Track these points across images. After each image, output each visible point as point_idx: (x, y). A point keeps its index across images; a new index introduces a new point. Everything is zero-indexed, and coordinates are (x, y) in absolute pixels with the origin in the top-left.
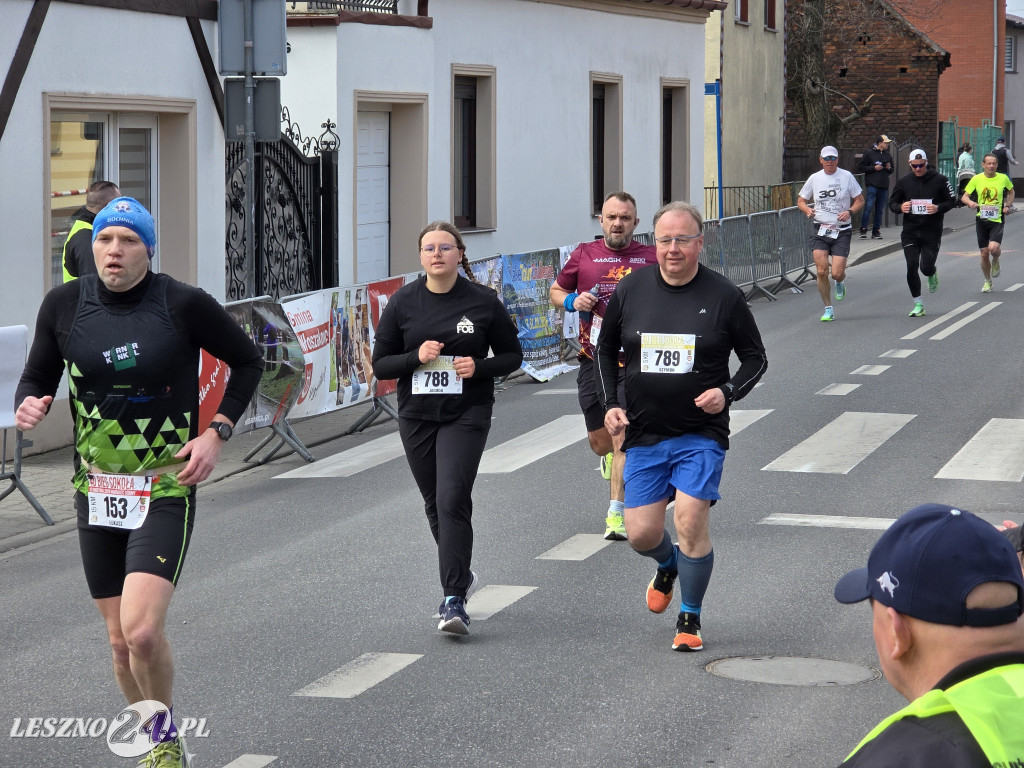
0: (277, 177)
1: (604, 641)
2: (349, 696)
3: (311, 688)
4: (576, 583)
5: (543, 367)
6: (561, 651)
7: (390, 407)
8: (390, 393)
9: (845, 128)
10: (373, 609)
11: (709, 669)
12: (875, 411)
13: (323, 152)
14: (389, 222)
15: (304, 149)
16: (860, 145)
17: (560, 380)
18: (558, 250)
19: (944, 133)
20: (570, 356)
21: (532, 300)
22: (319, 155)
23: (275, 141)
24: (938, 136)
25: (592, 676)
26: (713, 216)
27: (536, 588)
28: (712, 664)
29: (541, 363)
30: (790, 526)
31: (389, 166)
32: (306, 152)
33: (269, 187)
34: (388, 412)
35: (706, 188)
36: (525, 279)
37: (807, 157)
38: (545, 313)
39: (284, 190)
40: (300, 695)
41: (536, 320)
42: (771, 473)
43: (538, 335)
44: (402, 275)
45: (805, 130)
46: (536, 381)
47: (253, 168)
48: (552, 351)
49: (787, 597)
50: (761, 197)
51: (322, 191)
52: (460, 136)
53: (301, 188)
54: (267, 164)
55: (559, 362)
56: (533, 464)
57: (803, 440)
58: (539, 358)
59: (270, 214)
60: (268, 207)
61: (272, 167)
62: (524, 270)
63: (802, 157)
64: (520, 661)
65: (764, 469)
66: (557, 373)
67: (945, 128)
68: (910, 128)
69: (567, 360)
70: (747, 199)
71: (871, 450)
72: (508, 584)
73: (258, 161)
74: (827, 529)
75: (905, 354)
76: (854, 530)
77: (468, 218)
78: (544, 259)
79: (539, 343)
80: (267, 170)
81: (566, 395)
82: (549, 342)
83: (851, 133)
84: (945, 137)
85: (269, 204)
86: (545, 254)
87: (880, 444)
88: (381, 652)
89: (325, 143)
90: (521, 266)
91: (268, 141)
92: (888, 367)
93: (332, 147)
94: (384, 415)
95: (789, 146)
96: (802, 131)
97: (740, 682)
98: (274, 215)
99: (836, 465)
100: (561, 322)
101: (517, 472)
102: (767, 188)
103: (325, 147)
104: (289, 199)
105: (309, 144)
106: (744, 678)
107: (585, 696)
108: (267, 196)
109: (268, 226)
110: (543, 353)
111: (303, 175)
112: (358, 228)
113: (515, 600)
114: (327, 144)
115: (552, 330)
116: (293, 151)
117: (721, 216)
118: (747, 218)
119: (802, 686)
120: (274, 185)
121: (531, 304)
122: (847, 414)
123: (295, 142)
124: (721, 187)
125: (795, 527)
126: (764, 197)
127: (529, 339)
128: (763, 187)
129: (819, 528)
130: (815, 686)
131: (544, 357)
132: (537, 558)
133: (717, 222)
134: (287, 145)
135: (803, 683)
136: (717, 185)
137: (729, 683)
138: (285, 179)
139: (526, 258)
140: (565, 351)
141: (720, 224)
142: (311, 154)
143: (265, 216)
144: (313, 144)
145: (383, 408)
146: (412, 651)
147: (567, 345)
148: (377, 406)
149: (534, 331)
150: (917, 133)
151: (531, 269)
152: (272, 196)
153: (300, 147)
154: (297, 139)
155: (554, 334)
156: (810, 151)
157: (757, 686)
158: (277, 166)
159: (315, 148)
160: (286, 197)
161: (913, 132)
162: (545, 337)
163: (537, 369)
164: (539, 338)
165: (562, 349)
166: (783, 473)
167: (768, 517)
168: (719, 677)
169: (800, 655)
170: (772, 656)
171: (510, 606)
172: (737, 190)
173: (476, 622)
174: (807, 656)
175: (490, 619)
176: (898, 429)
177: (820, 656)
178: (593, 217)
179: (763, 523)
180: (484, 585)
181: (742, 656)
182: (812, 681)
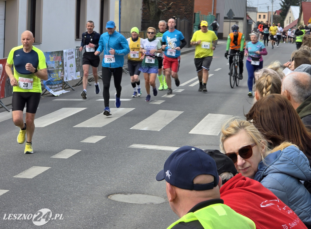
1: (73, 187)
4: (64, 166)
5: (57, 91)
6: (58, 190)
7: (2, 103)
8: (2, 98)
9: (163, 14)
11: (109, 197)
12: (170, 110)
14: (4, 39)
17: (62, 96)
18: (63, 51)
19: (196, 16)
20: (66, 87)
21: (53, 68)
24: (194, 18)
25: (68, 199)
27: (50, 168)
28: (110, 196)
29: (56, 89)
30: (139, 149)
31: (5, 20)
34: (1, 105)
36: (51, 60)
38: (58, 72)
41: (55, 75)
42: (133, 130)
43: (55, 80)
46: (54, 96)
48: (60, 85)
49: (137, 173)
55: (62, 90)
56: (51, 124)
57: (145, 119)
58: (55, 88)
62: (51, 57)
63: (148, 23)
64: (43, 193)
65: (131, 128)
66: (61, 93)
68: (184, 14)
69: (65, 89)
71: (168, 123)
72: (40, 166)
74: (152, 150)
75: (180, 91)
76: (161, 150)
78: (58, 54)
79: (55, 83)
81: (64, 101)
82: (58, 82)
83: (165, 16)
84: (196, 18)
86: (58, 52)
87: (171, 121)
90: (50, 56)
92: (174, 95)
95: (143, 19)
96: (148, 14)
97: (120, 202)
99: (156, 128)
100: (63, 76)
101: (46, 127)
107: (66, 206)
110: (56, 86)
113: (43, 172)
115: (60, 78)
121: (53, 69)
122: (160, 111)
125: (141, 149)
127: (52, 81)
129: (149, 149)
130: (145, 204)
131: (57, 88)
132: (51, 157)
135: (142, 203)
137: (116, 202)
139: (52, 53)
140: (64, 86)
146: (5, 189)
147: (65, 84)
149: (54, 78)
150: (187, 16)
151: (53, 57)
155: (61, 80)
156: (150, 20)
157: (126, 204)
161: (185, 16)
162: (57, 80)
163: (55, 91)
164: (55, 81)
165: (63, 85)
166: (137, 130)
167: (132, 145)
168: (113, 200)
169: (141, 193)
170: (131, 193)
171: (41, 174)
172: (125, 33)
173: (28, 179)
174: (143, 194)
175: (33, 178)
176: (177, 116)
177: (148, 194)
178: (76, 40)
179: (130, 147)
180: (32, 166)
181: (121, 193)
182: (145, 202)
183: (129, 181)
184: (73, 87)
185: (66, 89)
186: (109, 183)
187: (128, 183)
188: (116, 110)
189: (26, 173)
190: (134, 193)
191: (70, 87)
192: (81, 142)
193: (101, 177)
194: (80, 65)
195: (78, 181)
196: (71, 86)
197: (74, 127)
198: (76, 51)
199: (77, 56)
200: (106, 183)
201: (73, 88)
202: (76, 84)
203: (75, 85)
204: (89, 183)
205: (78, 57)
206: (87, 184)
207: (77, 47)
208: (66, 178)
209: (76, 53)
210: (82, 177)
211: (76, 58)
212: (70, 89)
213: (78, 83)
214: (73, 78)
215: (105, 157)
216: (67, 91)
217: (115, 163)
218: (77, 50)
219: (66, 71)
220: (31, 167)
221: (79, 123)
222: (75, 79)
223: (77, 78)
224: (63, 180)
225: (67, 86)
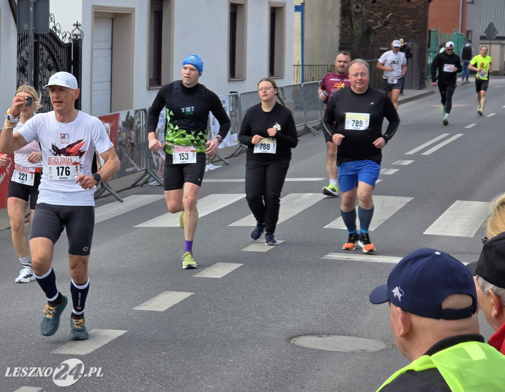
0: (47, 54)
1: (232, 324)
2: (84, 354)
3: (62, 349)
4: (216, 291)
7: (110, 188)
8: (111, 180)
9: (375, 33)
10: (99, 304)
11: (292, 342)
12: (390, 195)
13: (74, 40)
14: (111, 81)
15: (63, 38)
16: (383, 43)
19: (431, 36)
20: (215, 160)
22: (72, 42)
23: (46, 33)
24: (428, 38)
25: (225, 345)
26: (298, 81)
27: (192, 293)
28: (294, 339)
30: (340, 260)
31: (112, 49)
32: (64, 40)
33: (42, 60)
34: (109, 191)
35: (294, 66)
37: (352, 49)
39: (50, 61)
40: (56, 352)
42: (329, 230)
44: (119, 112)
45: (352, 34)
47: (33, 49)
49: (338, 301)
50: (326, 71)
51: (73, 63)
52: (153, 33)
53: (60, 61)
54: (41, 46)
59: (42, 75)
60: (41, 71)
61: (44, 48)
63: (350, 48)
64: (184, 336)
65: (325, 227)
67: (432, 34)
68: (412, 33)
69: (212, 163)
70: (317, 72)
71: (387, 217)
72: (177, 291)
73: (36, 44)
74: (361, 262)
75: (407, 163)
76: (376, 263)
77: (157, 80)
80: (41, 50)
81: (212, 183)
83: (378, 36)
84: (432, 39)
85: (42, 69)
87: (392, 214)
88: (103, 328)
89: (75, 35)
91: (42, 33)
92: (397, 170)
93: (79, 37)
94: (106, 192)
95: (342, 42)
96: (350, 34)
97: (310, 349)
98: (45, 76)
102: (329, 66)
103: (75, 37)
104: (53, 67)
105: (65, 36)
106: (313, 347)
107: (221, 356)
108: (41, 65)
109: (41, 82)
111: (62, 53)
112: (93, 85)
113: (181, 300)
114: (77, 36)
116: (56, 39)
117: (303, 82)
118: (317, 83)
119: (346, 352)
120: (45, 59)
123: (58, 34)
124: (303, 65)
125: (343, 261)
126: (328, 71)
128: (327, 65)
129: (357, 262)
130: (353, 353)
132: (194, 276)
133: (300, 85)
134: (53, 35)
135: (347, 351)
136: (300, 64)
137: (304, 349)
138: (51, 55)
141: (302, 86)
142: (66, 41)
143: (40, 76)
144: (68, 36)
145: (106, 189)
146: (121, 329)
148: (102, 187)
150: (416, 36)
152: (44, 65)
153: (61, 37)
154: (59, 32)
156: (354, 45)
157: (320, 352)
158: (47, 47)
159: (69, 38)
160: (52, 65)
161: (414, 36)
166: (337, 229)
167: (327, 254)
168: (298, 346)
169: (344, 334)
170: (329, 335)
171: (178, 304)
172: (312, 67)
173: (158, 312)
174: (349, 335)
175: (166, 311)
176: (403, 205)
177: (356, 335)
178: (229, 81)
179: (324, 258)
180: (163, 292)
181: (312, 334)
182: (352, 349)
183: (324, 315)
184: (226, 158)
185: (214, 164)
186: (292, 317)
187: (323, 317)
188: (299, 197)
189: (153, 302)
190: (333, 335)
191: (221, 160)
192: (243, 250)
193: (277, 307)
194: (238, 123)
195: (240, 316)
196: (223, 158)
197: (230, 225)
198: (231, 99)
199: (231, 108)
200: (287, 317)
201: (227, 161)
202: (230, 154)
203: (229, 156)
204: (258, 318)
205: (234, 108)
206: (255, 320)
207: (231, 92)
208: (220, 310)
209: (231, 101)
210: (246, 308)
211: (231, 110)
212: (222, 162)
213: (235, 152)
214: (226, 144)
215: (284, 274)
216: (217, 167)
217: (301, 284)
218: (231, 97)
219: (214, 132)
220: (161, 293)
221: (238, 220)
222: (230, 145)
223: (233, 144)
224: (214, 313)
225: (217, 159)
